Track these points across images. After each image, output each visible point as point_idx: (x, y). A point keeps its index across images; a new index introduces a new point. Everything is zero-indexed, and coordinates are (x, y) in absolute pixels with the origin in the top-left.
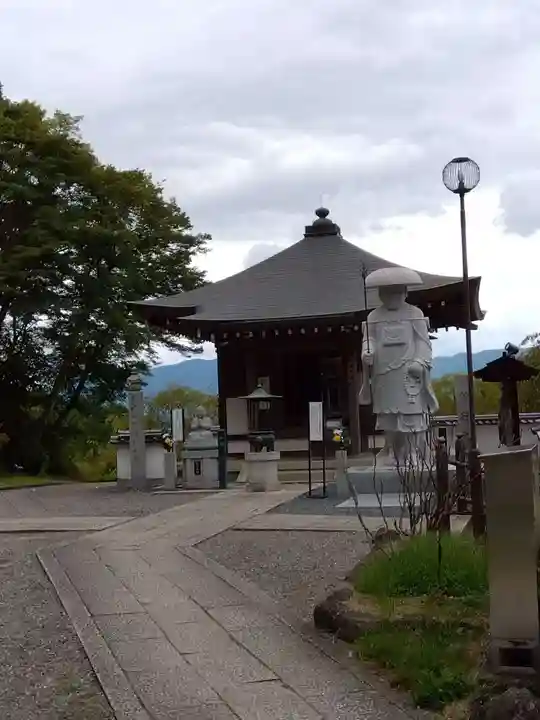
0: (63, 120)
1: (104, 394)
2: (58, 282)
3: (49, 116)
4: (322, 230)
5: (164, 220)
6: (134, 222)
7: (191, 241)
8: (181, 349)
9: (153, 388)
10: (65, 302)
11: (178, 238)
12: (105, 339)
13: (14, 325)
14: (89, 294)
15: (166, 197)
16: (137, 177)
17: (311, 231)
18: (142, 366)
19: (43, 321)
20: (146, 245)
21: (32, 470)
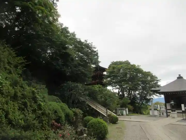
0: (138, 66)
1: (147, 102)
2: (139, 87)
3: (136, 66)
4: (180, 78)
5: (153, 78)
6: (149, 78)
7: (158, 80)
9: (154, 102)
10: (140, 90)
11: (156, 80)
12: (146, 95)
13: (133, 93)
14: (144, 88)
15: (154, 75)
16: (149, 72)
17: (178, 78)
18: (152, 98)
19: (137, 92)
20: (151, 81)
21: (137, 113)
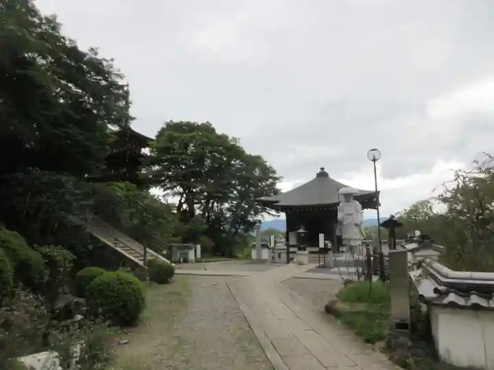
0: (235, 139)
1: (246, 230)
2: (232, 192)
3: (230, 138)
4: (323, 175)
5: (267, 172)
6: (257, 172)
7: (277, 179)
8: (273, 215)
9: (264, 228)
10: (233, 199)
11: (271, 178)
12: (247, 212)
13: (217, 207)
14: (243, 196)
15: (268, 164)
16: (259, 157)
17: (318, 175)
18: (260, 221)
19: (226, 205)
20: (260, 180)
21: (223, 255)
